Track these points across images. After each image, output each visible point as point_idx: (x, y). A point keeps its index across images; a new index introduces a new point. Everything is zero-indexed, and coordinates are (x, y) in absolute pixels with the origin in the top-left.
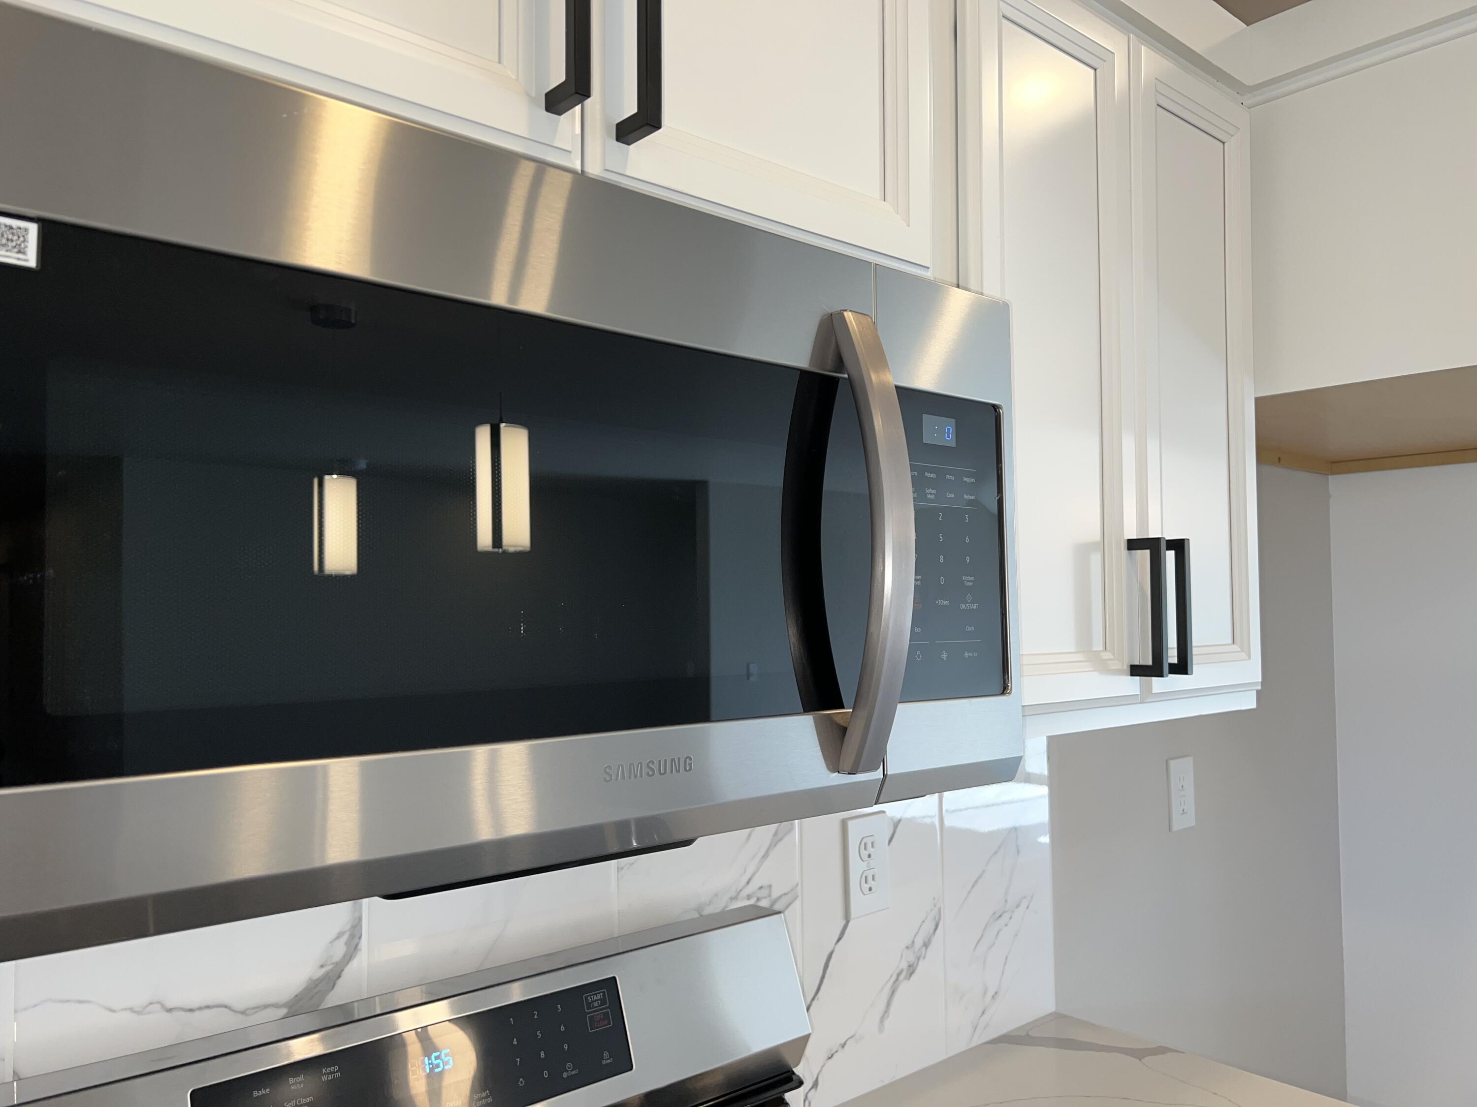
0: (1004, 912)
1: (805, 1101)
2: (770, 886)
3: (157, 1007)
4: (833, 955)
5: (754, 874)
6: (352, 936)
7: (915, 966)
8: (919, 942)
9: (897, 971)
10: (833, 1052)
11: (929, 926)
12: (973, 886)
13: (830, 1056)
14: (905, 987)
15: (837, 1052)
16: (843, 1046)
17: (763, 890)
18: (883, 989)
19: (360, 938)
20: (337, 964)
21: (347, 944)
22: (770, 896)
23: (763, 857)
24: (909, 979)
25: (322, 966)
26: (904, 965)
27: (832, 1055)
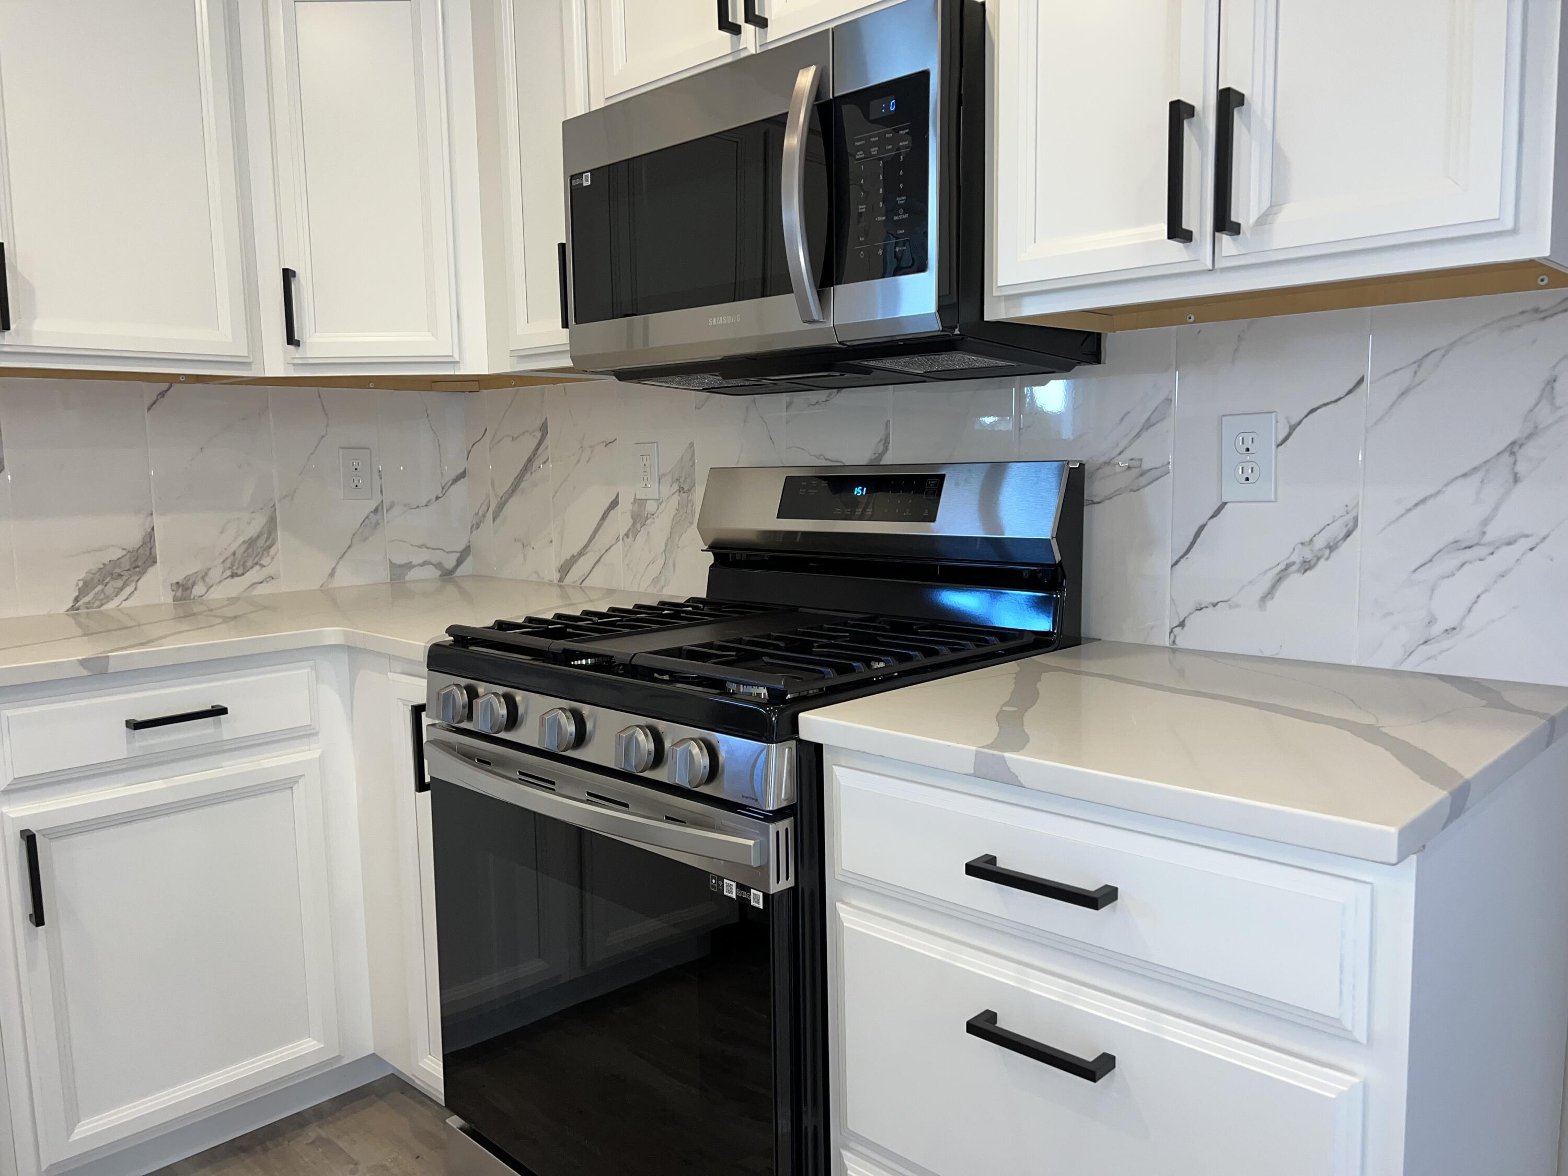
0: (1477, 544)
1: (1170, 633)
2: (1141, 460)
3: (822, 457)
4: (1206, 528)
5: (1125, 448)
6: (885, 442)
7: (1312, 563)
8: (1320, 543)
9: (1288, 561)
10: (1202, 606)
11: (1337, 530)
12: (1416, 505)
13: (1199, 608)
14: (1295, 580)
15: (1207, 607)
16: (1215, 605)
17: (1134, 461)
18: (1265, 572)
19: (889, 443)
20: (879, 454)
21: (884, 445)
22: (1140, 466)
23: (1135, 436)
24: (1303, 573)
25: (874, 454)
26: (1296, 558)
27: (1201, 609)
